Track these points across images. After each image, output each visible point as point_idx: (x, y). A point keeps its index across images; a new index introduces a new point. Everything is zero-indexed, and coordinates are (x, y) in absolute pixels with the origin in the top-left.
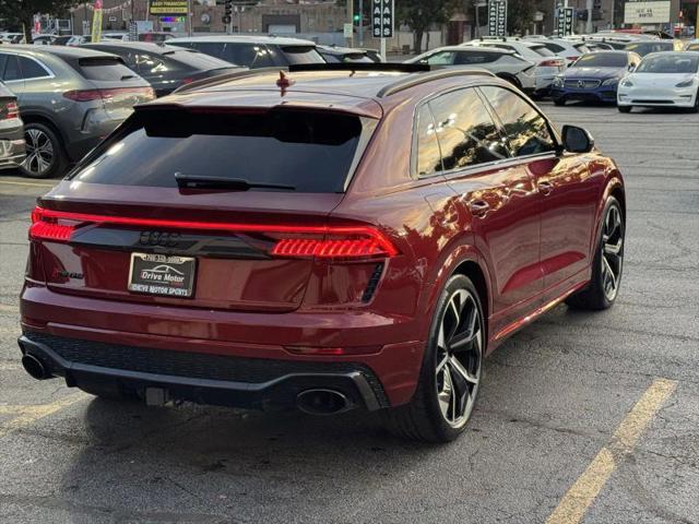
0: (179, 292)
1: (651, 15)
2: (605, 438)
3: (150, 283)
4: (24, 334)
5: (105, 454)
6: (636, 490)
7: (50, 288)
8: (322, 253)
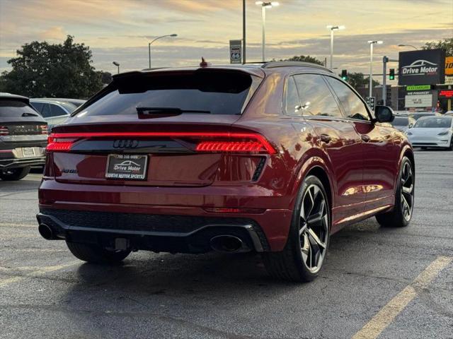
0: (137, 176)
1: (421, 103)
2: (408, 281)
3: (118, 172)
4: (40, 212)
5: (89, 287)
6: (431, 304)
7: (57, 180)
8: (227, 149)
